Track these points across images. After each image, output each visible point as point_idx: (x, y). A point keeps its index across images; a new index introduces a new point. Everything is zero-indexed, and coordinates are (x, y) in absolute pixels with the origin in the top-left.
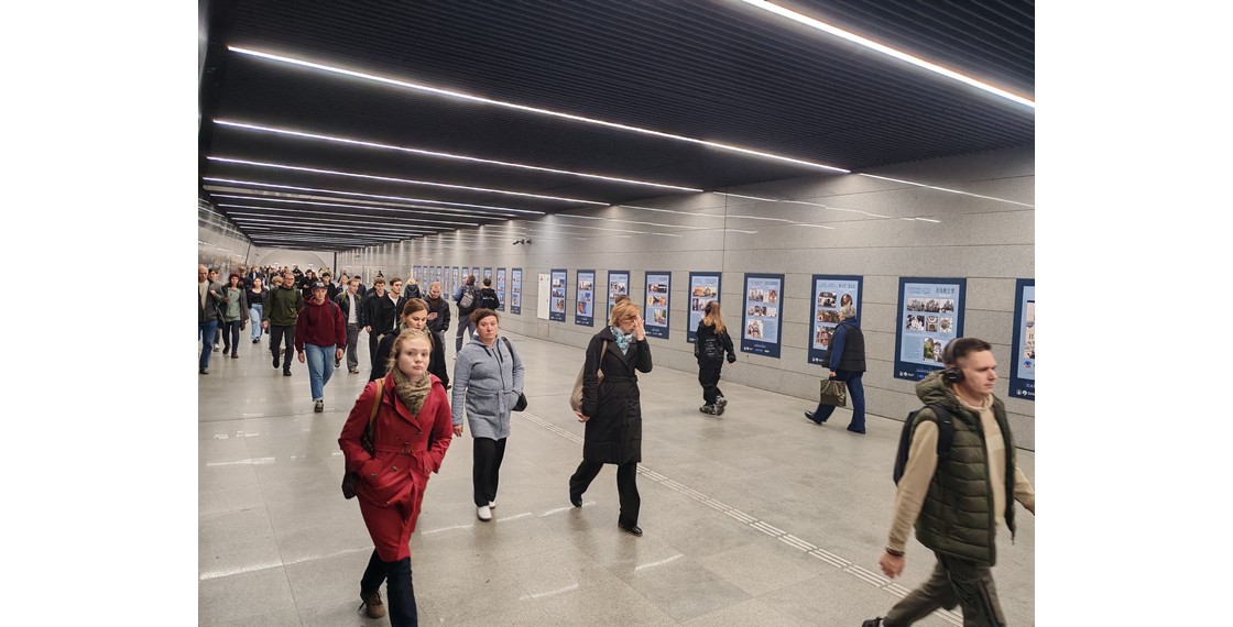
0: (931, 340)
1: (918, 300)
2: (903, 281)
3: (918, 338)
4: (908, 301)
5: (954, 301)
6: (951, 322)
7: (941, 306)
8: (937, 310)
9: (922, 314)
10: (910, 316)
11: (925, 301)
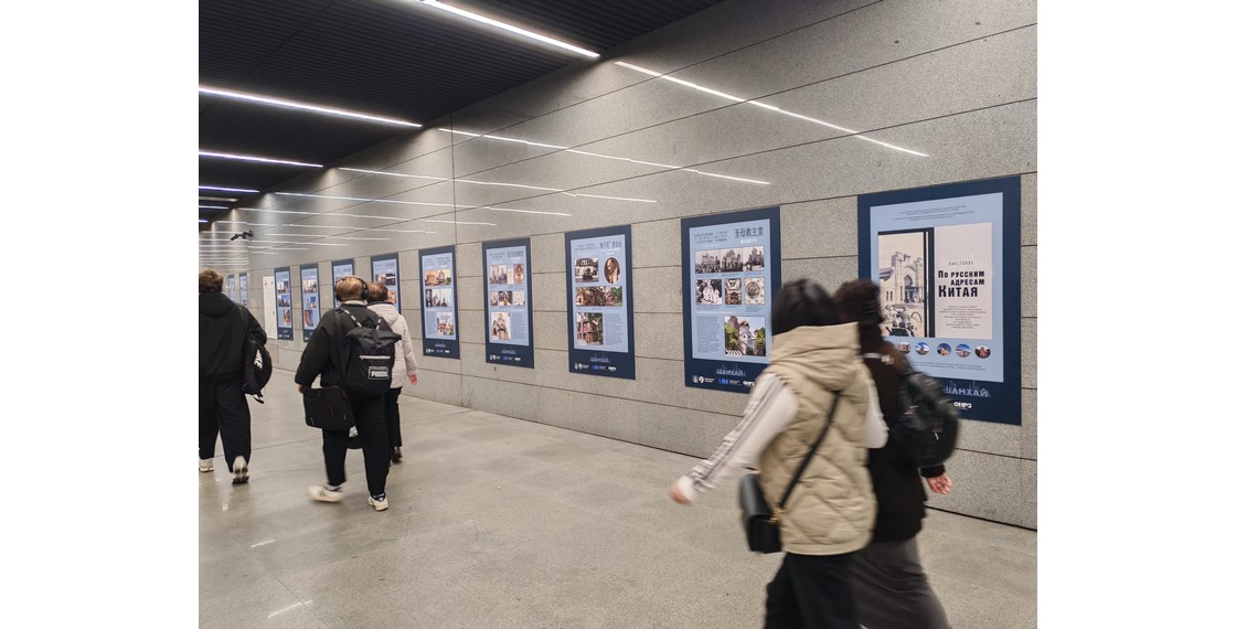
0: (734, 319)
1: (711, 253)
2: (688, 224)
3: (714, 318)
4: (697, 258)
5: (764, 249)
6: (761, 284)
7: (745, 260)
8: (738, 268)
9: (718, 276)
10: (700, 282)
11: (720, 254)
